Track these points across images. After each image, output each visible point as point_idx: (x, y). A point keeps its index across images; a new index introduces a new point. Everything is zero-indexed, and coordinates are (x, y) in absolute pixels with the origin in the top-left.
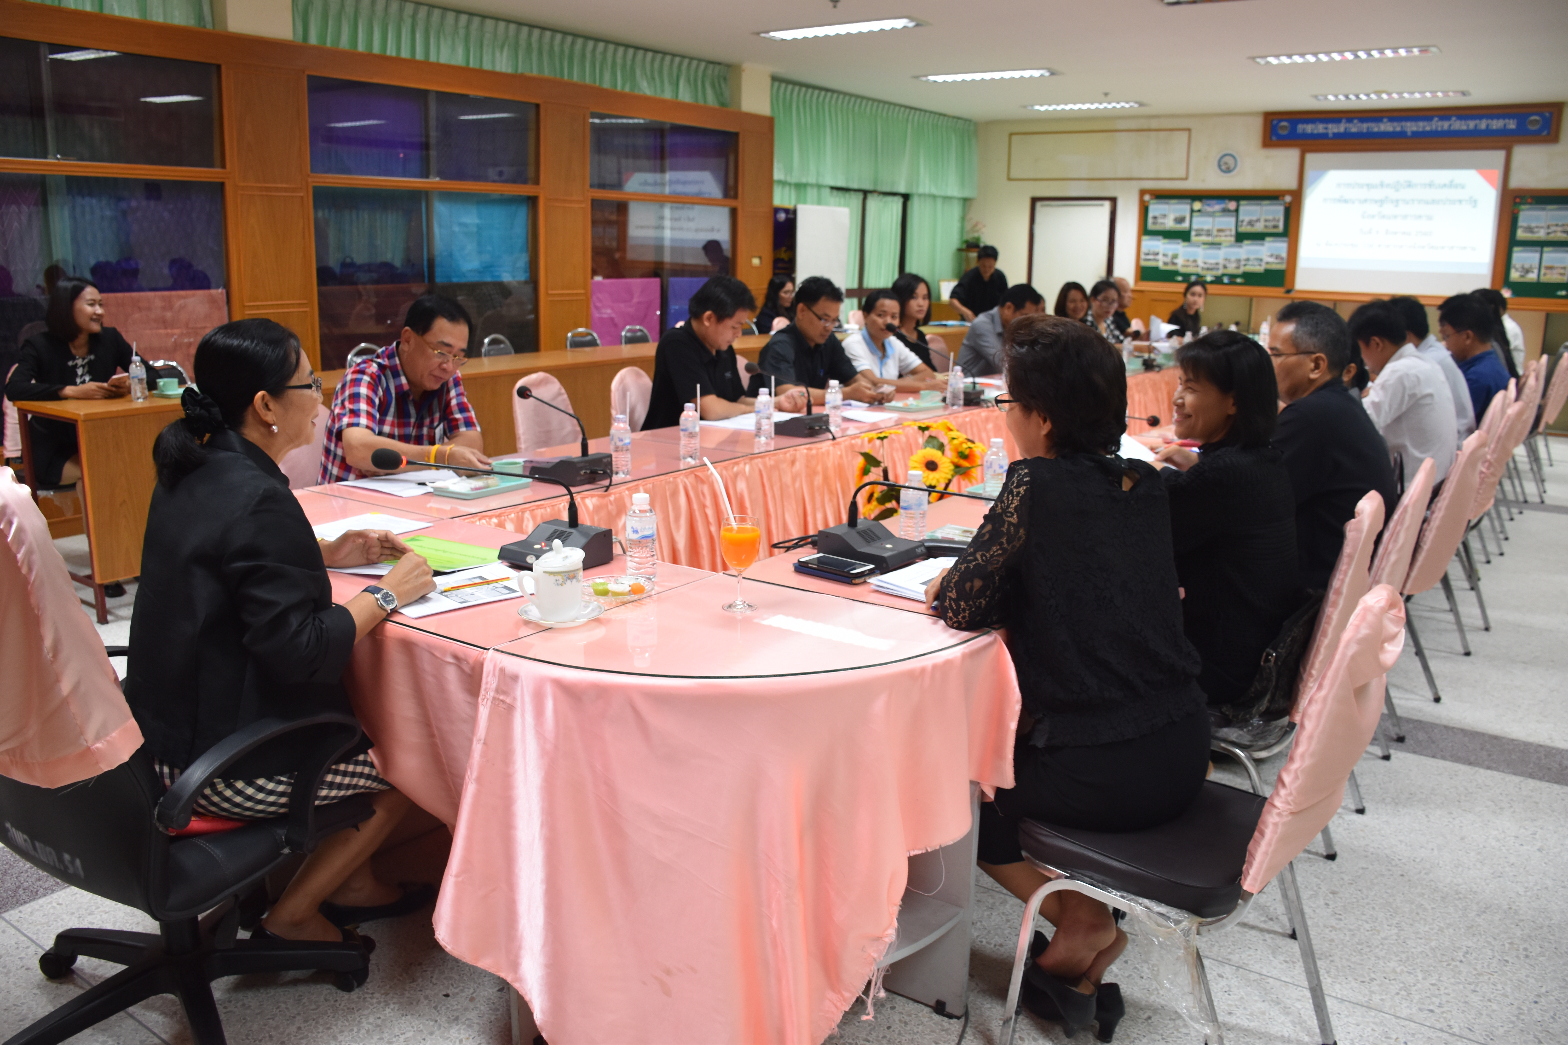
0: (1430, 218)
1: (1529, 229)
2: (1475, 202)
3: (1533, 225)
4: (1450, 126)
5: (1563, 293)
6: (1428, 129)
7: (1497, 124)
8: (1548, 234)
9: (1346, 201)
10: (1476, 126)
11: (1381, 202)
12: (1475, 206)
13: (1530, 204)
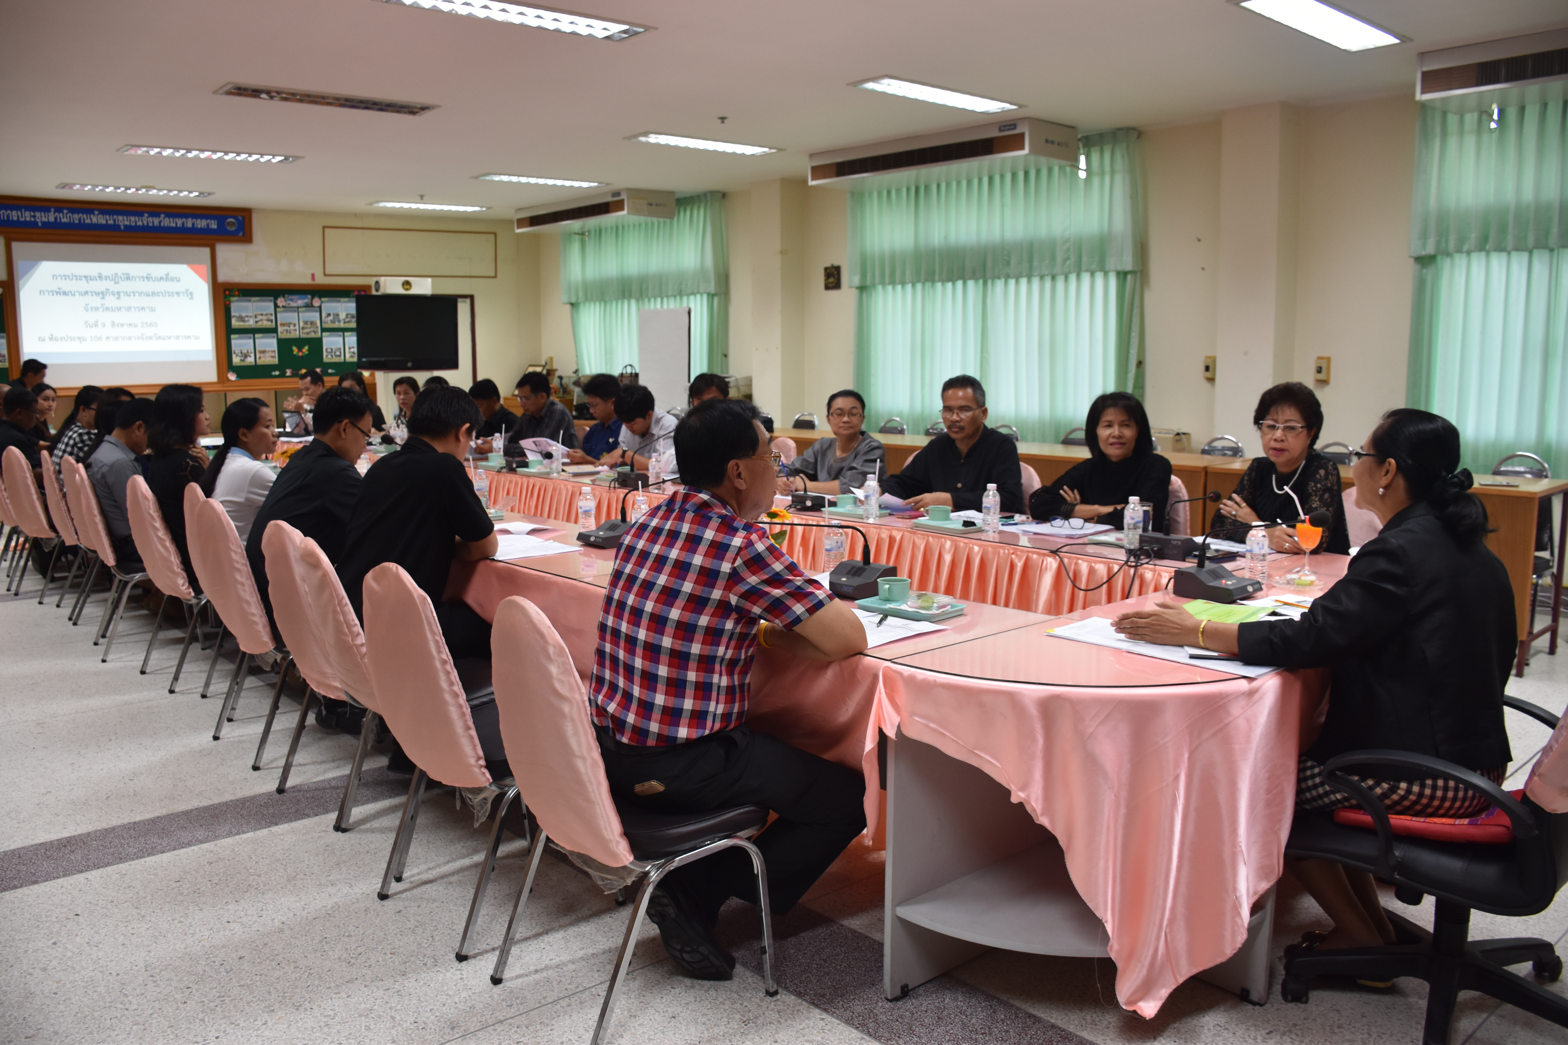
0: (152, 310)
1: (241, 319)
2: (191, 294)
3: (244, 315)
4: (160, 222)
5: (277, 373)
6: (140, 223)
7: (201, 223)
8: (256, 322)
9: (65, 293)
10: (183, 224)
11: (103, 294)
12: (192, 298)
13: (239, 296)
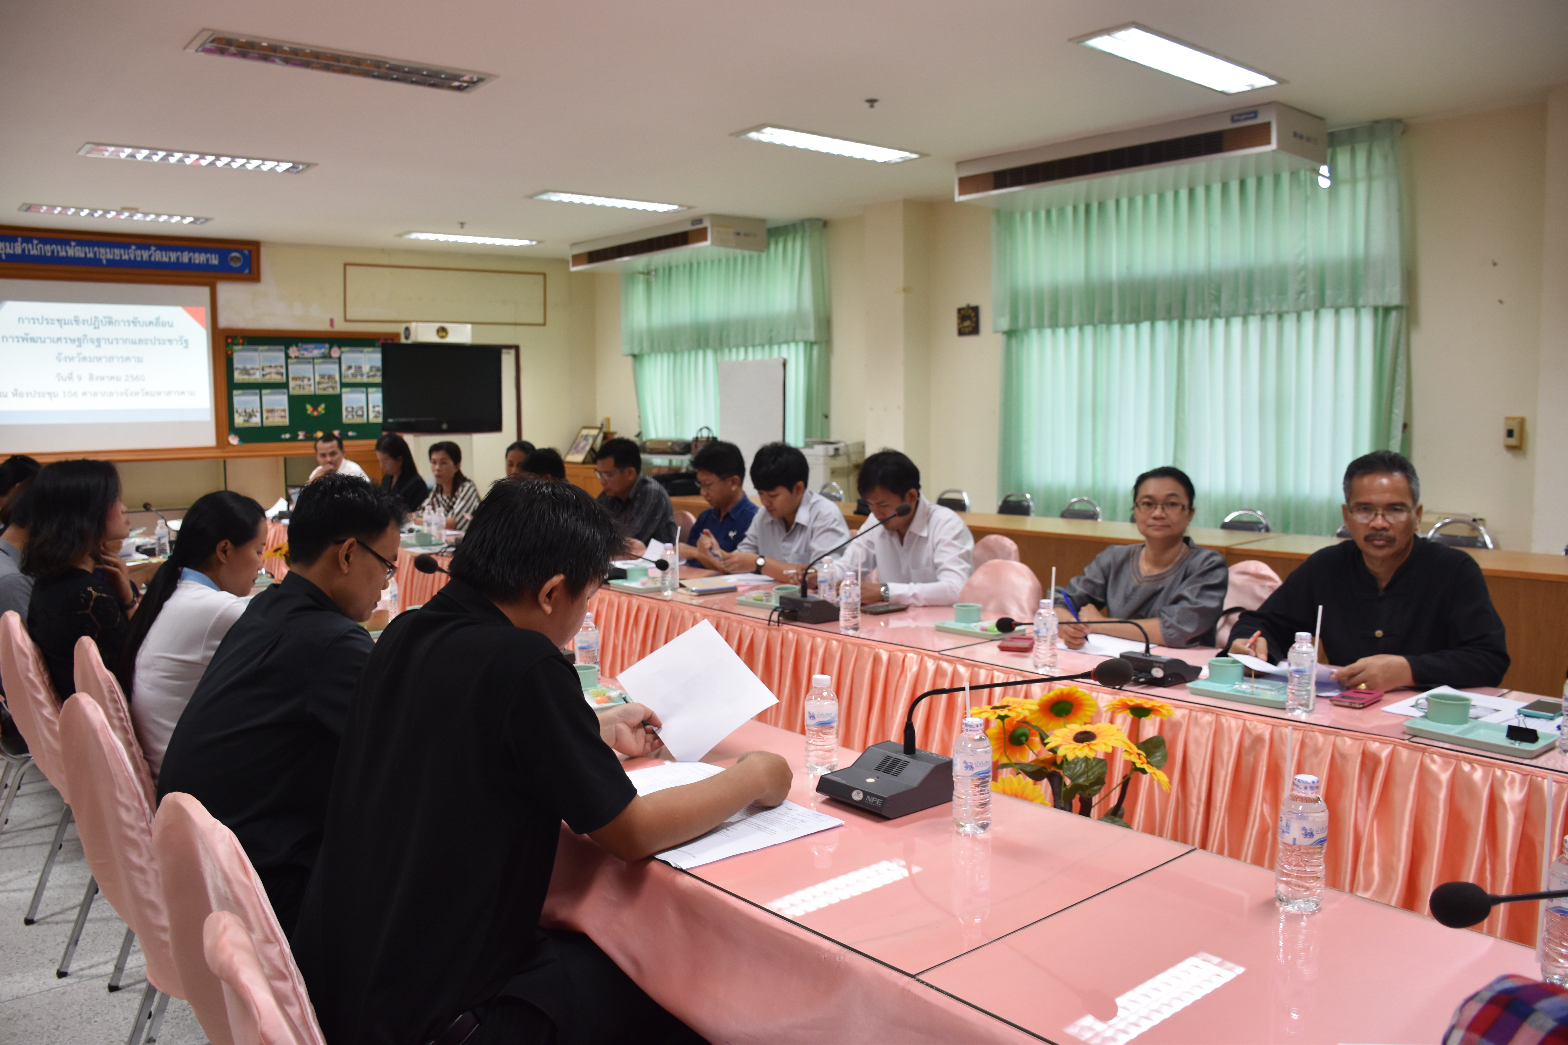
0: (139, 360)
1: (245, 371)
2: (186, 341)
3: (248, 366)
4: (150, 256)
5: (287, 436)
6: (125, 257)
7: (199, 258)
8: (264, 375)
9: (33, 340)
10: (178, 258)
11: (79, 341)
12: (187, 347)
13: (243, 344)
